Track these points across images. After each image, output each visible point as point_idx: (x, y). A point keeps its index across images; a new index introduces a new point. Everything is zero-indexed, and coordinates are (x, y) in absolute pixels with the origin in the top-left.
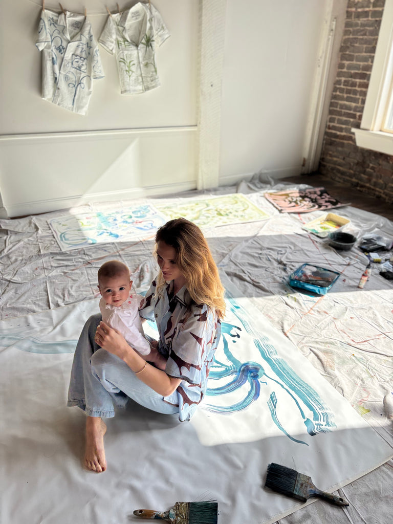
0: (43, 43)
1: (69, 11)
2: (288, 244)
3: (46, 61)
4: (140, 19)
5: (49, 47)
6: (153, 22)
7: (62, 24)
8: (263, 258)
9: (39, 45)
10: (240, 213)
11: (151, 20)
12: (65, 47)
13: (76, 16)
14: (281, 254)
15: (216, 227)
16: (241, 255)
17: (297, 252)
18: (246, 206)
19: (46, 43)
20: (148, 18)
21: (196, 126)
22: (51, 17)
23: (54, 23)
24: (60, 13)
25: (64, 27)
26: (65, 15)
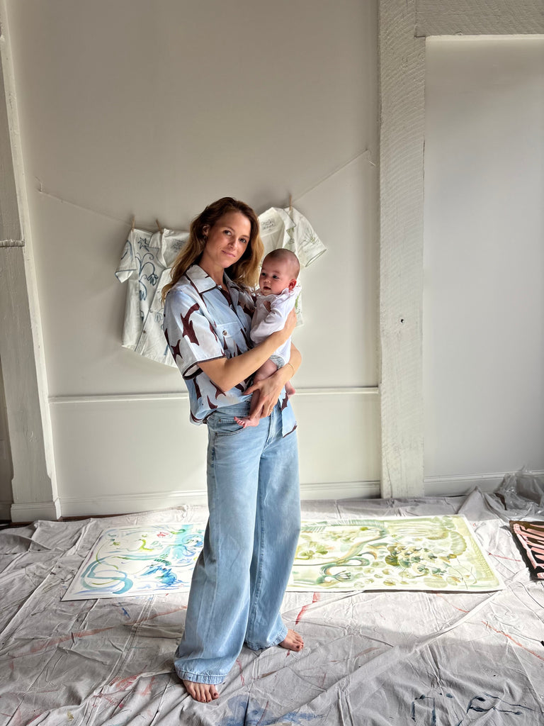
0: (128, 272)
1: (168, 229)
2: (512, 677)
3: (131, 294)
4: (276, 230)
5: (135, 277)
6: (295, 233)
7: (155, 246)
8: (421, 713)
9: (120, 275)
10: (438, 564)
11: (291, 230)
12: (158, 275)
13: (178, 234)
14: (479, 710)
15: (366, 591)
16: (374, 686)
17: (524, 712)
18: (459, 548)
19: (132, 272)
20: (287, 228)
21: (377, 386)
22: (143, 238)
23: (145, 245)
24: (154, 232)
25: (159, 250)
26: (162, 233)
